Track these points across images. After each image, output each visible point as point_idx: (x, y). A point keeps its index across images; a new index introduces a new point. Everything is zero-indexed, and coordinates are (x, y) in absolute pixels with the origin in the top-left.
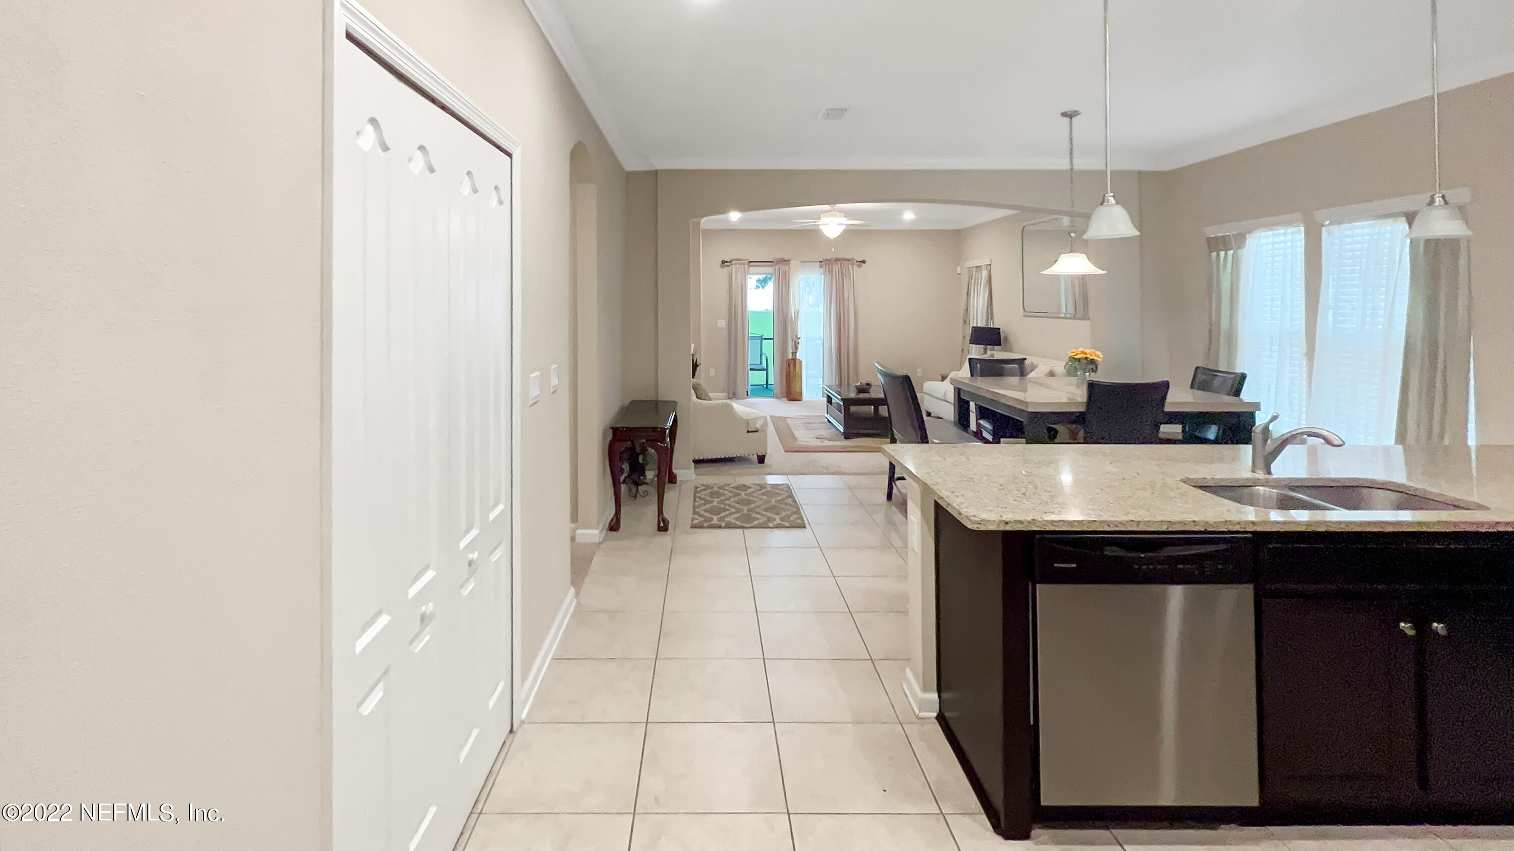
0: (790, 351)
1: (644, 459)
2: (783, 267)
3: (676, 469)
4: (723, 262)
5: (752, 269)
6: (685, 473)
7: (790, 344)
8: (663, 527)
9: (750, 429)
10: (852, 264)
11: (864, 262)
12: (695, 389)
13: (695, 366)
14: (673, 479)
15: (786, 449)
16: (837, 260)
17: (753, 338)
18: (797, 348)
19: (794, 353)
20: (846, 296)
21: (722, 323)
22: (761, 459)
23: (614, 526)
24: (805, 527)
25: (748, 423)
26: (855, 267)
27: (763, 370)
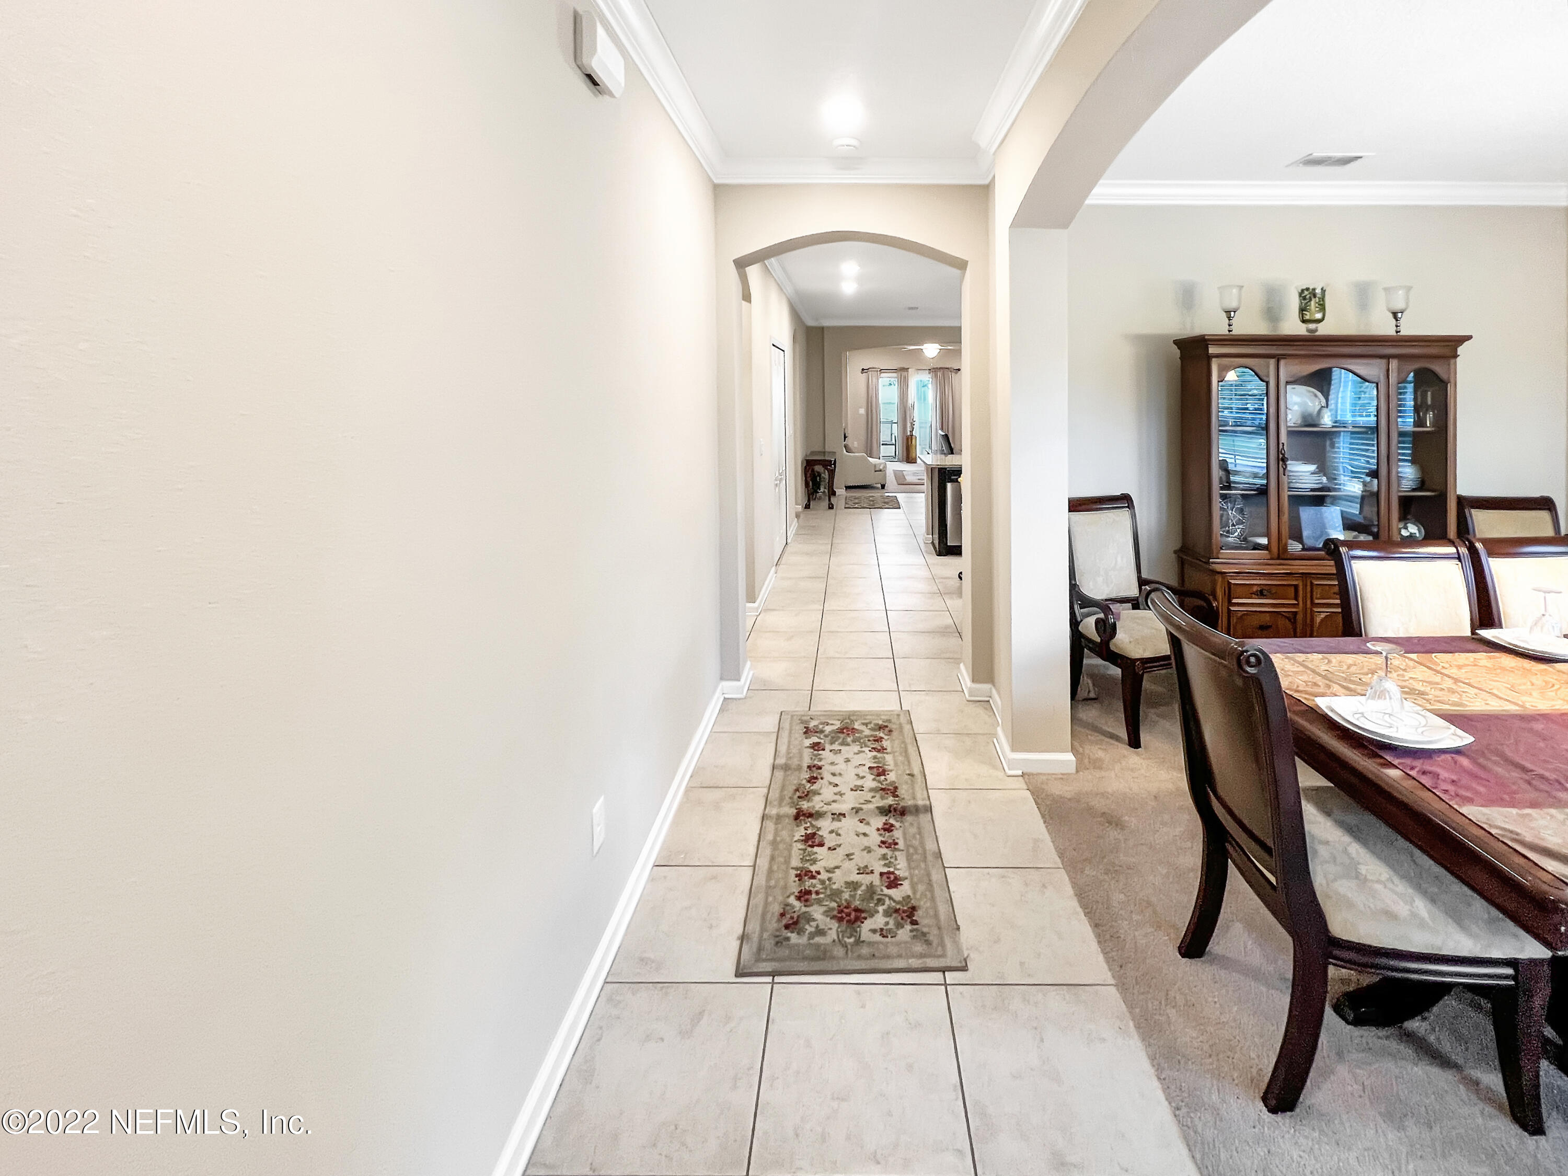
0: (909, 429)
1: (820, 479)
2: (904, 374)
3: (837, 488)
4: (863, 370)
5: (883, 375)
6: (840, 492)
7: (909, 425)
8: (831, 507)
9: (877, 469)
10: (951, 371)
11: (959, 370)
12: (845, 447)
13: (845, 437)
14: (834, 493)
15: (900, 482)
16: (940, 368)
17: (884, 423)
18: (913, 429)
19: (911, 432)
20: (947, 393)
21: (862, 411)
22: (883, 487)
23: (807, 507)
24: (900, 508)
25: (875, 466)
26: (953, 374)
27: (893, 445)
